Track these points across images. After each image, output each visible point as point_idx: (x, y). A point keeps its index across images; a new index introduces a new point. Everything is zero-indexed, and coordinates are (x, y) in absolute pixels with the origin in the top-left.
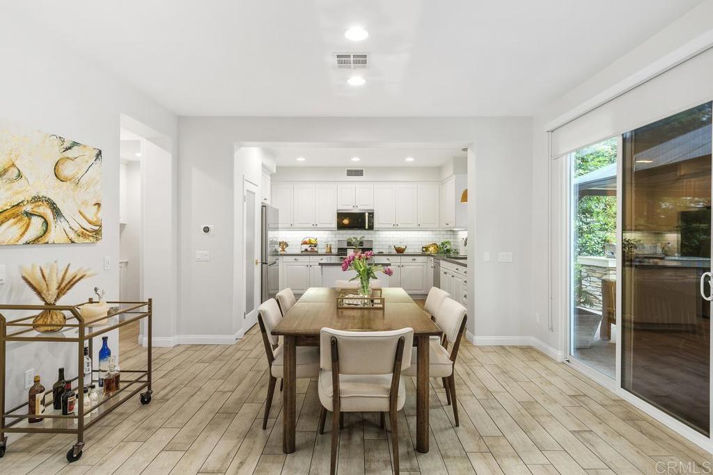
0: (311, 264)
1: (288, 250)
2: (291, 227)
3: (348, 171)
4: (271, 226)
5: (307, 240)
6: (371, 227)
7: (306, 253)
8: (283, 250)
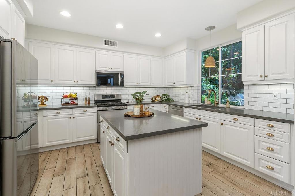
0: (74, 116)
1: (48, 104)
2: (52, 83)
3: (105, 41)
4: (18, 81)
5: (68, 94)
6: (122, 85)
7: (66, 106)
8: (43, 103)
